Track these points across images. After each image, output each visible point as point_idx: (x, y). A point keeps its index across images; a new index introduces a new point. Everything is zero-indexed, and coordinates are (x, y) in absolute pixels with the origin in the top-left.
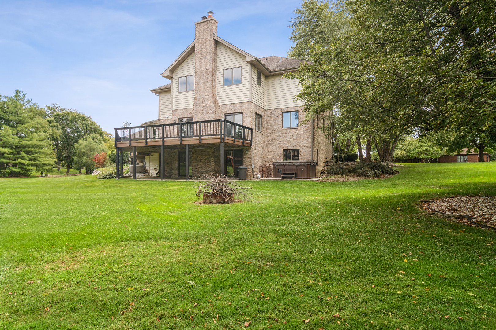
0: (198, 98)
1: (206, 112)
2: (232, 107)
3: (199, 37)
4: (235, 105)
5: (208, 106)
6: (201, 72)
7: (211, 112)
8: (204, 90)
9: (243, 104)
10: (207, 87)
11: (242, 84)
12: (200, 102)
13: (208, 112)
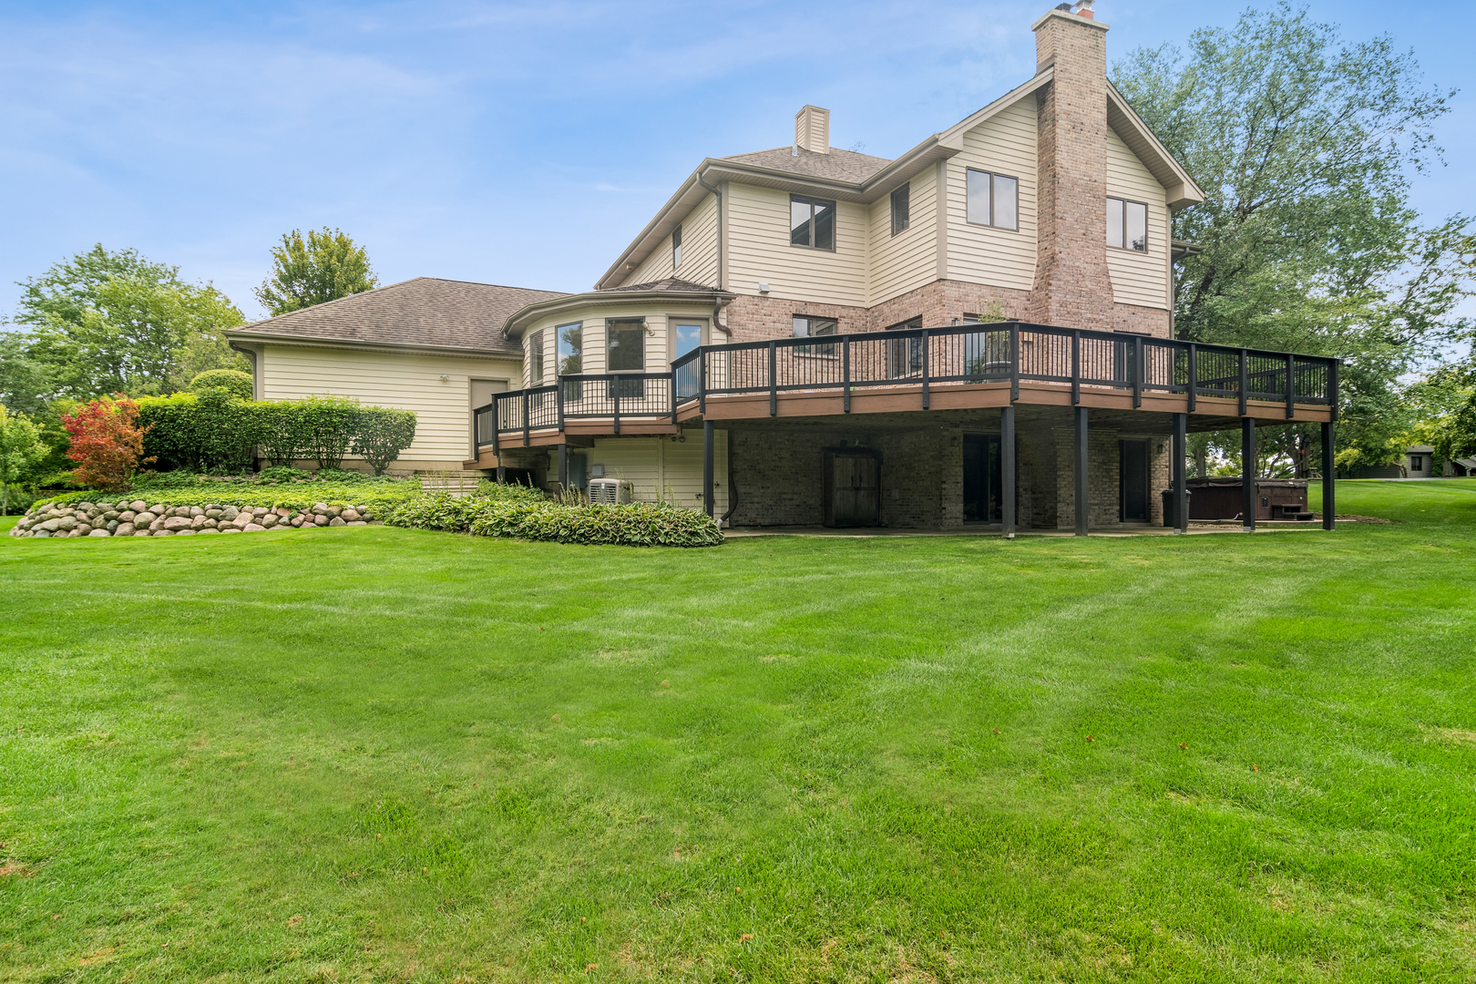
0: (1064, 262)
1: (1089, 315)
2: (1125, 314)
3: (1068, 66)
4: (1132, 310)
5: (1094, 298)
6: (1074, 184)
7: (1102, 317)
8: (1082, 243)
9: (1150, 314)
10: (1090, 236)
11: (1150, 254)
12: (1070, 278)
13: (1095, 316)
